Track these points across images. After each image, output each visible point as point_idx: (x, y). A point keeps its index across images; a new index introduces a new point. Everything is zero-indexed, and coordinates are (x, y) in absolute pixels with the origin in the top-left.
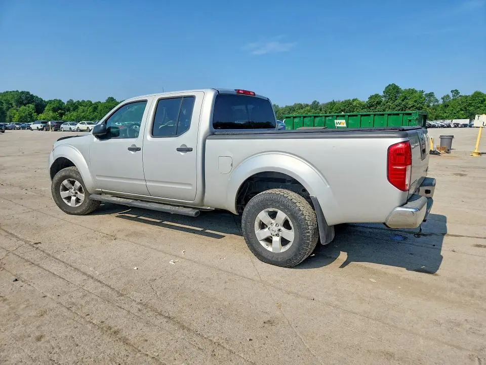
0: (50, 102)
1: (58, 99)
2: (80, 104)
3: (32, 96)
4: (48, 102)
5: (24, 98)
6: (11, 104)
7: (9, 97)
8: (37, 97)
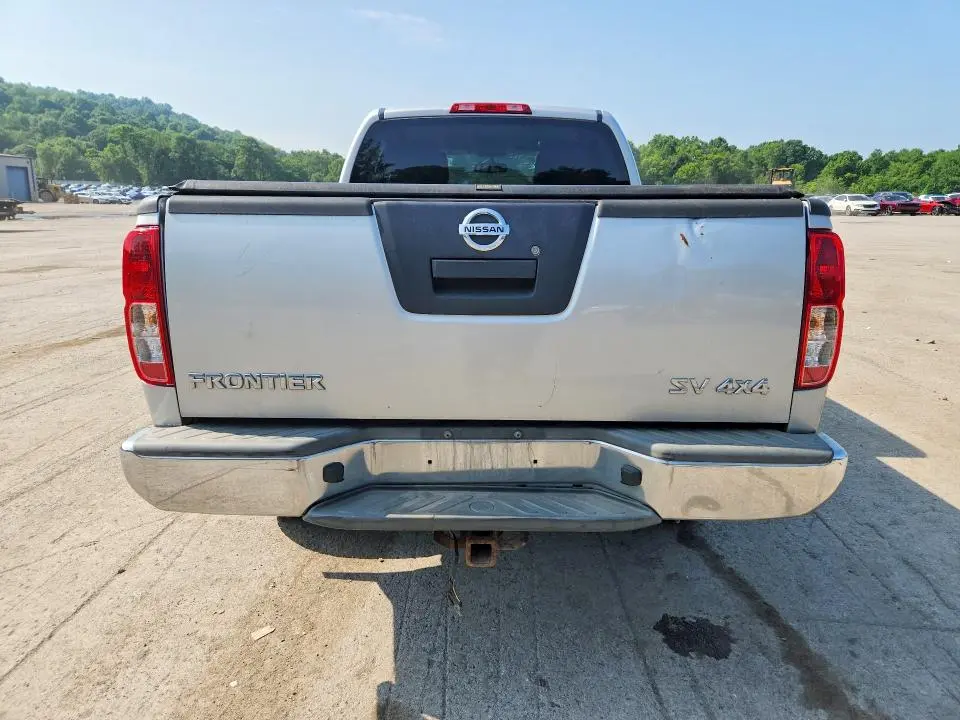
0: (834, 158)
1: (851, 150)
2: (894, 157)
3: (805, 147)
4: (831, 158)
5: (789, 152)
6: (766, 165)
7: (765, 153)
8: (813, 149)
